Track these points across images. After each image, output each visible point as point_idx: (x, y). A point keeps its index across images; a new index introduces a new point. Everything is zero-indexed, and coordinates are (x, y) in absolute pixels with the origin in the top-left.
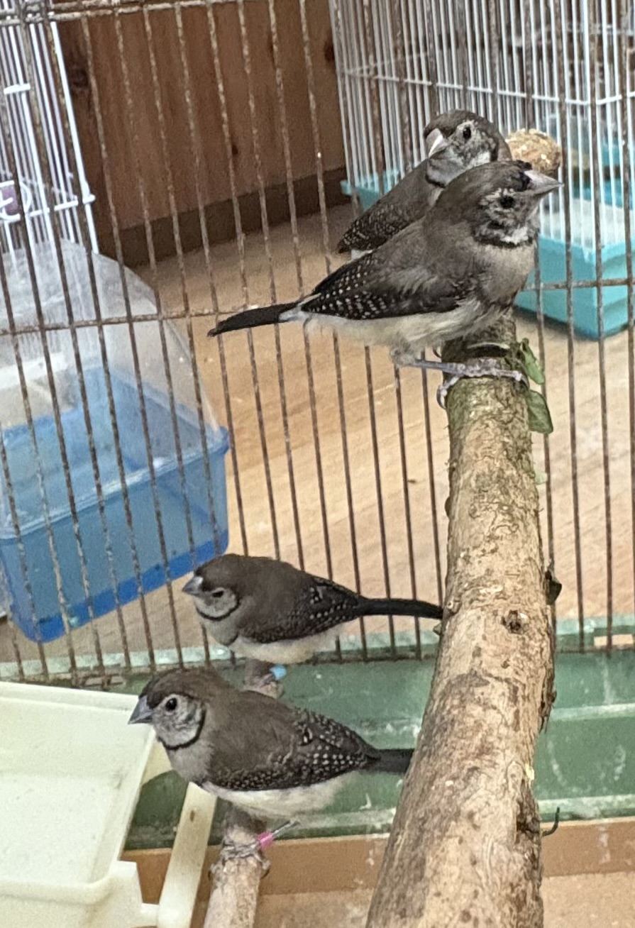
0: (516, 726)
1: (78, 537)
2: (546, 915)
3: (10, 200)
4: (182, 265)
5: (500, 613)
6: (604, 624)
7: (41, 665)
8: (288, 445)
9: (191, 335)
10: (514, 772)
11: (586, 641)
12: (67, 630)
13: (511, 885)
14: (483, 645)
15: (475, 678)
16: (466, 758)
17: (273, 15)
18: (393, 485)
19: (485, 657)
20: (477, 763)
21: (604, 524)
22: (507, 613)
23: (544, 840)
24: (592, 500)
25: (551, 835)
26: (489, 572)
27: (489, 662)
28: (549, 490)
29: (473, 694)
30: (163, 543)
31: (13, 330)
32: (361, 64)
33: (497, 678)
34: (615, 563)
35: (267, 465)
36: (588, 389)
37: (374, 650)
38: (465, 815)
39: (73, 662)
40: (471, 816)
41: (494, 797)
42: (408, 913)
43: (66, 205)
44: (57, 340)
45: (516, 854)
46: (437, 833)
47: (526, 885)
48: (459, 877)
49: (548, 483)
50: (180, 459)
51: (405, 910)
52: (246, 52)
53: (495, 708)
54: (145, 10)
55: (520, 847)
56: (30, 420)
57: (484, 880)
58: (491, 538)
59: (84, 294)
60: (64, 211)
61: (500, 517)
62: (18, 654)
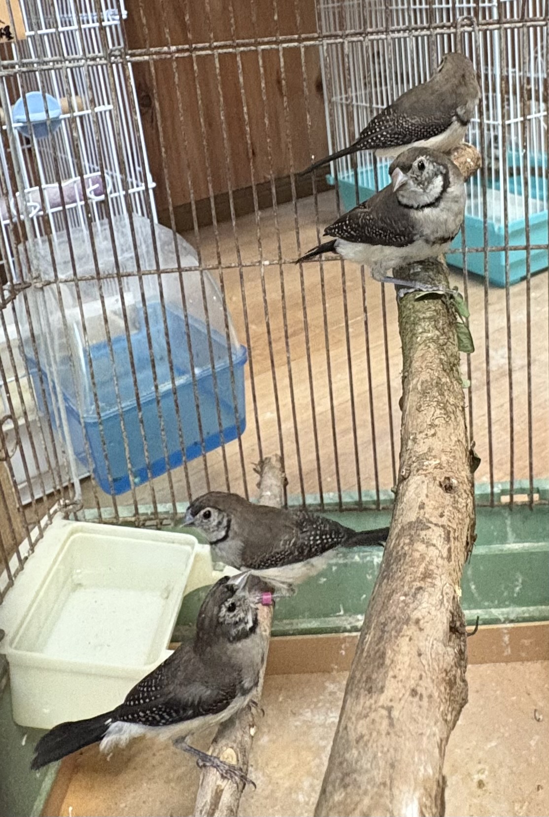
0: (449, 558)
1: (142, 422)
2: (469, 693)
3: (97, 186)
4: (217, 233)
5: (438, 479)
6: (508, 487)
7: (114, 511)
8: (288, 358)
9: (222, 281)
10: (448, 590)
11: (495, 498)
12: (132, 487)
13: (446, 670)
14: (426, 501)
15: (421, 524)
16: (415, 580)
17: (282, 60)
18: (361, 388)
19: (426, 508)
20: (422, 584)
21: (508, 417)
22: (443, 479)
23: (468, 639)
24: (500, 400)
25: (474, 636)
26: (430, 449)
27: (430, 513)
28: (470, 392)
29: (419, 535)
30: (200, 426)
31: (98, 276)
32: (341, 94)
33: (436, 525)
34: (515, 443)
35: (274, 373)
36: (498, 321)
37: (347, 503)
38: (414, 621)
39: (136, 509)
40: (417, 621)
41: (433, 608)
42: (374, 690)
43: (136, 189)
44: (128, 283)
45: (449, 649)
46: (393, 633)
47: (456, 671)
48: (409, 665)
49: (470, 388)
50: (213, 367)
51: (371, 688)
52: (263, 85)
53: (434, 545)
54: (194, 55)
55: (451, 644)
56: (109, 339)
57: (427, 667)
58: (432, 426)
59: (148, 252)
60: (134, 194)
61: (438, 411)
62: (98, 504)
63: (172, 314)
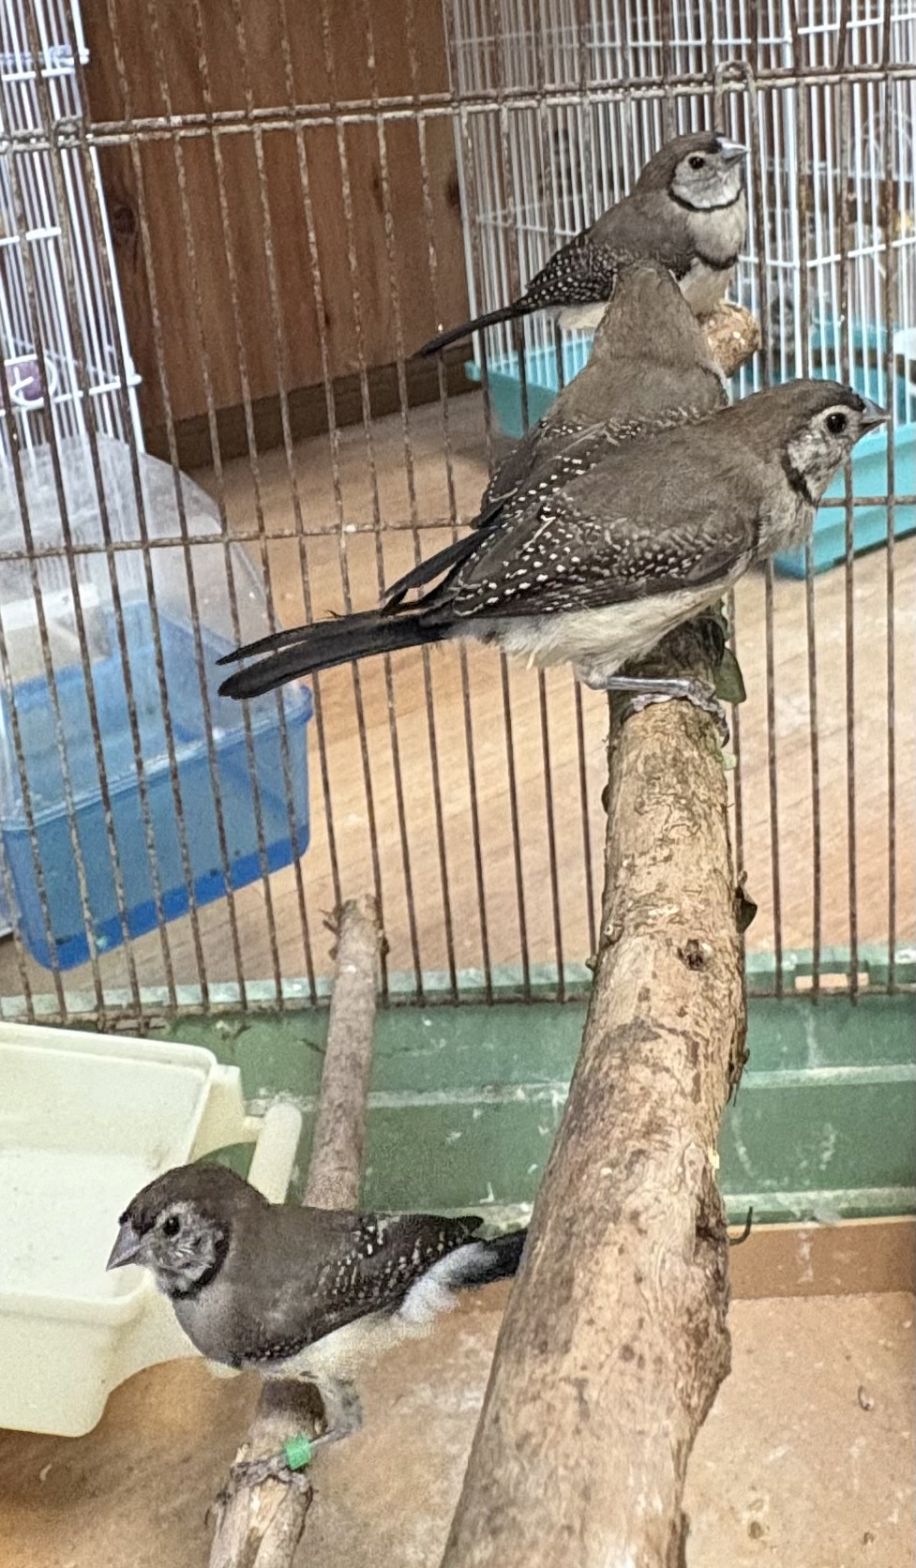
0: (696, 1097)
1: (111, 831)
2: (734, 1353)
3: (29, 380)
4: (257, 471)
5: (675, 942)
6: (809, 959)
7: (57, 1001)
8: (391, 710)
9: (265, 563)
10: (692, 1157)
11: (785, 980)
12: (93, 955)
13: (688, 1310)
14: (652, 985)
15: (642, 1030)
16: (630, 1137)
17: (382, 143)
18: (530, 768)
19: (654, 999)
20: (642, 1144)
21: (810, 826)
22: (685, 943)
23: (732, 1250)
24: (794, 793)
25: (742, 1245)
26: (661, 887)
27: (660, 1008)
28: (737, 778)
29: (638, 1051)
30: (223, 840)
31: (31, 552)
32: (494, 208)
33: (672, 1031)
34: (824, 877)
35: (363, 739)
36: (791, 643)
37: (501, 989)
38: (628, 1216)
39: (100, 998)
40: (635, 1216)
41: (666, 1191)
42: (550, 1347)
43: (103, 388)
44: (86, 566)
45: (694, 1269)
46: (589, 1237)
47: (708, 1311)
48: (618, 1301)
49: (737, 769)
50: (248, 727)
51: (545, 1343)
52: (346, 191)
53: (667, 1070)
54: (215, 133)
55: (699, 1260)
56: (51, 672)
57: (652, 1304)
58: (664, 841)
59: (125, 507)
60: (100, 396)
61: (676, 814)
62: (27, 986)
63: (169, 625)
